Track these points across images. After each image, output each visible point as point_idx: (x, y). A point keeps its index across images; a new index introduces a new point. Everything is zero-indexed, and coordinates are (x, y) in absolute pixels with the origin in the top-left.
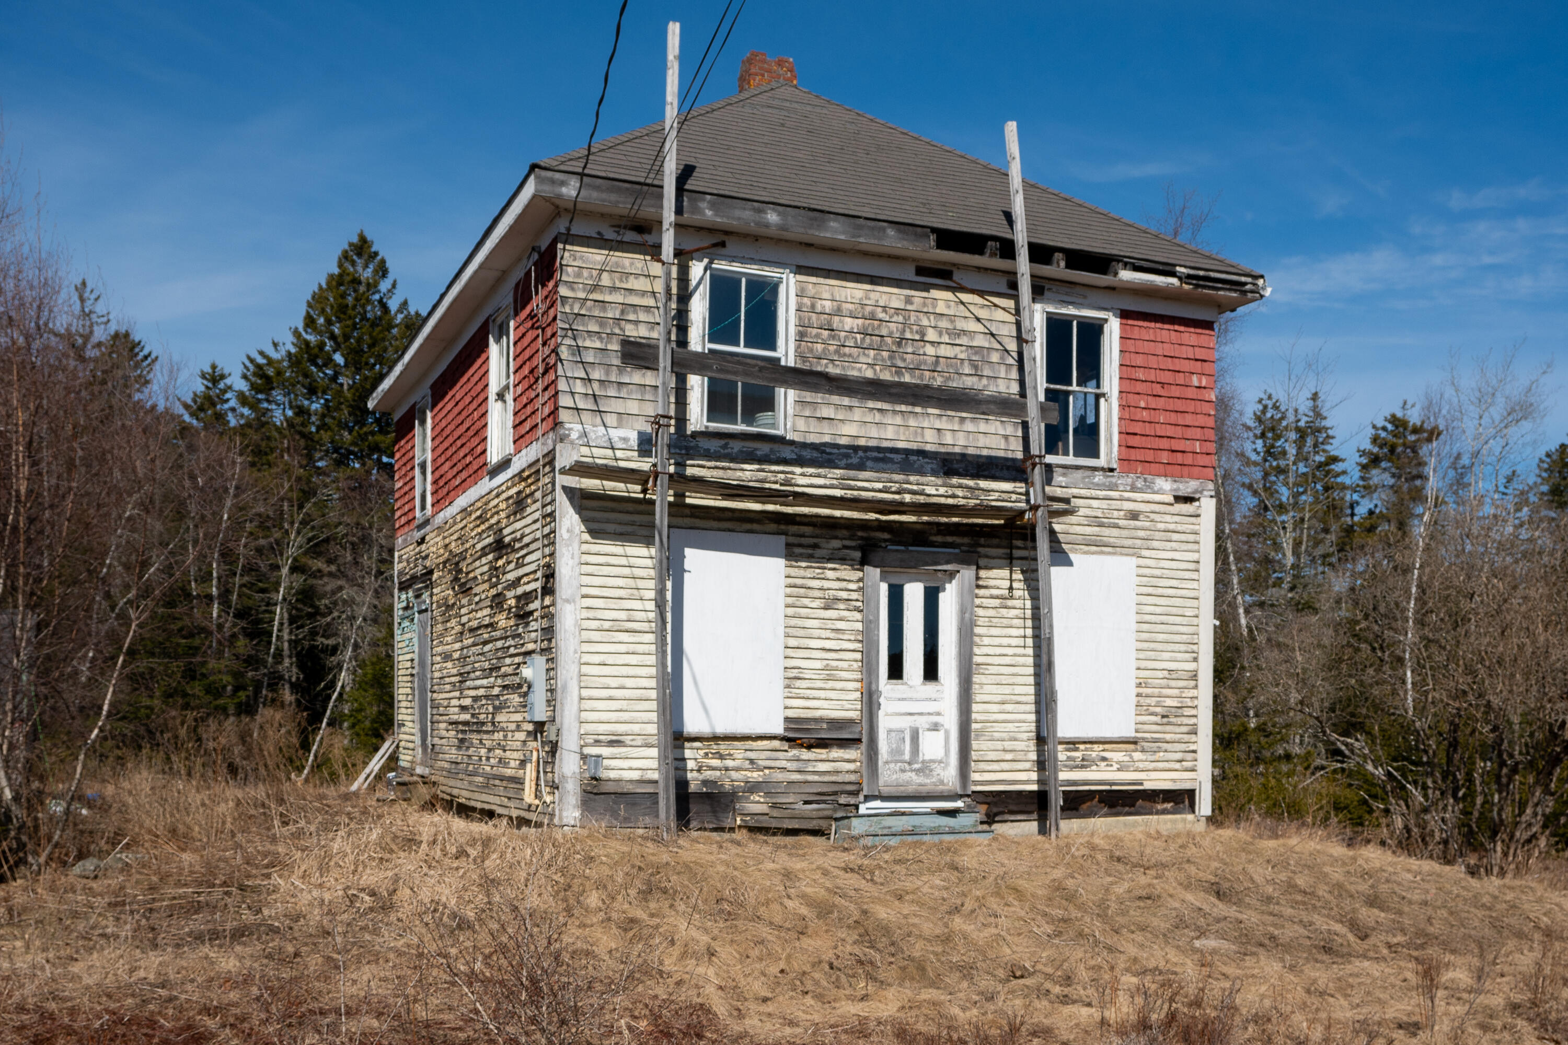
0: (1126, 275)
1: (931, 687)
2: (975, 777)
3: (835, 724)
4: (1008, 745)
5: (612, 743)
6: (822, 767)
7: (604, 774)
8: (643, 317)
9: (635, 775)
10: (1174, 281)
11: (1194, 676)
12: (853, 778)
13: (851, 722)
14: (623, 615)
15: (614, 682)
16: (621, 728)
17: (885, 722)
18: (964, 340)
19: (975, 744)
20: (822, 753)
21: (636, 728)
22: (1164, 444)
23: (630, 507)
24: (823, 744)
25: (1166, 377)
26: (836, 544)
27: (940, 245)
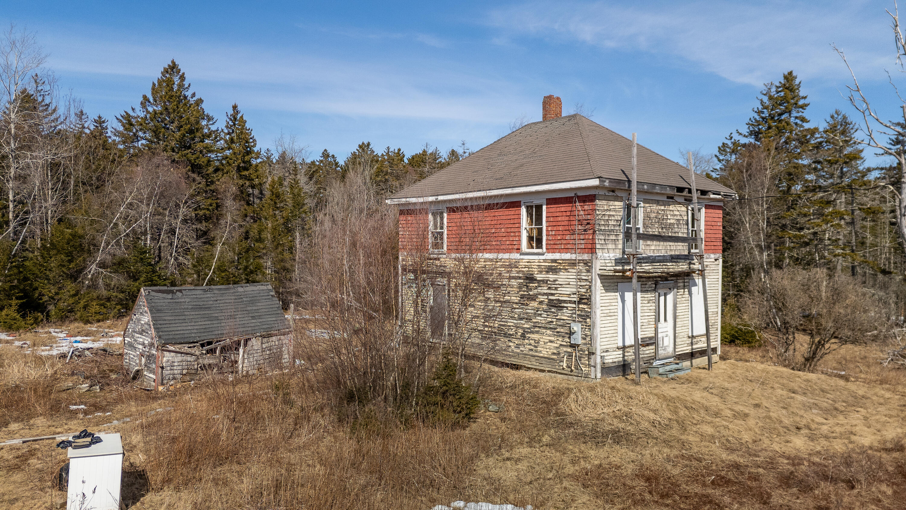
0: (712, 196)
1: (666, 323)
2: (677, 350)
3: (650, 338)
4: (683, 339)
5: (607, 351)
6: (647, 352)
7: (606, 361)
8: (613, 218)
9: (611, 361)
10: (720, 196)
11: (717, 313)
12: (653, 354)
13: (653, 337)
14: (608, 311)
15: (607, 332)
16: (608, 347)
17: (660, 335)
18: (675, 218)
19: (677, 340)
20: (647, 348)
21: (611, 346)
22: (712, 244)
23: (610, 277)
24: (648, 345)
25: (713, 224)
26: (650, 283)
27: (677, 192)
